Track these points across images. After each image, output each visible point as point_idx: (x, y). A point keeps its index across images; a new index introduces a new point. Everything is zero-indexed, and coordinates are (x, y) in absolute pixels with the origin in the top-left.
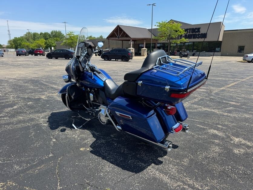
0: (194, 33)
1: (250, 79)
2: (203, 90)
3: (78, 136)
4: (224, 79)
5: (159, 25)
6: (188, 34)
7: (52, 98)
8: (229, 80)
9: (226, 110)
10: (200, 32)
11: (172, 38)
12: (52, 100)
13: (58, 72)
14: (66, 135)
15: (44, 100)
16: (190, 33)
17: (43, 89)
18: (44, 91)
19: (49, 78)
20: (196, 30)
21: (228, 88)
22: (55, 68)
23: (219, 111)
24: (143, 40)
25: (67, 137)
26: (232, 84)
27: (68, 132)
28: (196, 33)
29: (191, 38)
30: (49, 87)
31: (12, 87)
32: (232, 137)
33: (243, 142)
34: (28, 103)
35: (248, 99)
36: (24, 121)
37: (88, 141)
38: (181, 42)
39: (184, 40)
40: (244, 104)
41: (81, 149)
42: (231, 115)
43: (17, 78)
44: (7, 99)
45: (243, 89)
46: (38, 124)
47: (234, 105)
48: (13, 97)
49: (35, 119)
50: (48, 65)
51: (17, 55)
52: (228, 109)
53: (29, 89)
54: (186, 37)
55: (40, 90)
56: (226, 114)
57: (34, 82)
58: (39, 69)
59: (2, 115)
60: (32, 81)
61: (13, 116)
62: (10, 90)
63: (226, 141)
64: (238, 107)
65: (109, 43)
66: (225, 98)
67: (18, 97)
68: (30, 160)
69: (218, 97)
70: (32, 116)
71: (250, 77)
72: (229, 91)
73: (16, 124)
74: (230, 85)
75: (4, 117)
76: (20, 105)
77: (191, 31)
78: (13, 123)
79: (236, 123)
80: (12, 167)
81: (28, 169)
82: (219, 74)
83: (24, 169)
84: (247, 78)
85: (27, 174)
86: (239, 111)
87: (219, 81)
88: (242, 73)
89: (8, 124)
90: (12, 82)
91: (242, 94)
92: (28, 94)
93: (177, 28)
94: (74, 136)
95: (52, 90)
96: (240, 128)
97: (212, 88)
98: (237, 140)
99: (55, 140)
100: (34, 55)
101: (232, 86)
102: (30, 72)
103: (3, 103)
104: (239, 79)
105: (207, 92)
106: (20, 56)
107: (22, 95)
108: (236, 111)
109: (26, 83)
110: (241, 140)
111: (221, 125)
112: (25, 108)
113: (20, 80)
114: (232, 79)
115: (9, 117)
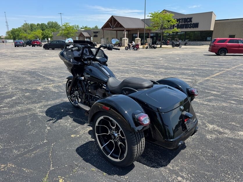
0: (186, 23)
1: (235, 68)
2: (189, 80)
3: (70, 124)
4: (210, 69)
5: (152, 16)
6: (180, 24)
7: (47, 89)
8: (215, 70)
9: (207, 99)
10: (192, 22)
11: (165, 28)
12: (47, 91)
13: (54, 63)
14: (60, 123)
15: (40, 91)
16: (182, 23)
17: (39, 80)
18: (40, 82)
19: (46, 69)
20: (188, 20)
21: (212, 78)
22: (51, 59)
23: (200, 100)
24: (136, 30)
25: (60, 125)
26: (218, 74)
27: (61, 121)
28: (188, 22)
29: (183, 28)
30: (45, 79)
31: (10, 78)
32: (208, 124)
33: (217, 128)
34: (26, 94)
35: (229, 88)
36: (22, 111)
37: (79, 129)
38: (173, 31)
39: (176, 30)
40: (224, 93)
41: (72, 136)
42: (211, 104)
43: (15, 70)
44: (6, 90)
45: (227, 79)
46: (34, 114)
47: (215, 94)
48: (12, 88)
49: (32, 109)
50: (45, 56)
51: (15, 46)
52: (208, 98)
53: (27, 80)
54: (178, 27)
55: (37, 81)
56: (206, 103)
57: (32, 73)
58: (36, 60)
59: (2, 105)
60: (29, 72)
61: (12, 106)
62: (9, 82)
63: (201, 128)
64: (219, 97)
65: (103, 33)
66: (208, 88)
67: (16, 88)
68: (27, 145)
69: (202, 87)
70: (29, 106)
71: (236, 66)
72: (213, 80)
73: (15, 114)
74: (215, 75)
75: (3, 107)
76: (18, 96)
77: (183, 21)
78: (12, 113)
79: (213, 111)
80: (12, 152)
81: (25, 153)
82: (207, 64)
83: (22, 153)
84: (233, 68)
85: (24, 157)
86: (218, 100)
87: (205, 71)
88: (230, 63)
89: (8, 114)
90: (10, 74)
91: (225, 84)
92: (26, 85)
93: (169, 18)
94: (66, 124)
95: (48, 81)
96: (216, 116)
97: (197, 78)
98: (211, 126)
99: (49, 128)
100: (31, 46)
101: (216, 76)
102: (27, 64)
103: (2, 94)
104: (225, 69)
105: (191, 82)
106: (18, 47)
107: (20, 86)
108: (215, 100)
109: (24, 74)
110: (215, 126)
111: (200, 113)
112: (23, 99)
113: (18, 71)
114: (218, 69)
115: (9, 107)
